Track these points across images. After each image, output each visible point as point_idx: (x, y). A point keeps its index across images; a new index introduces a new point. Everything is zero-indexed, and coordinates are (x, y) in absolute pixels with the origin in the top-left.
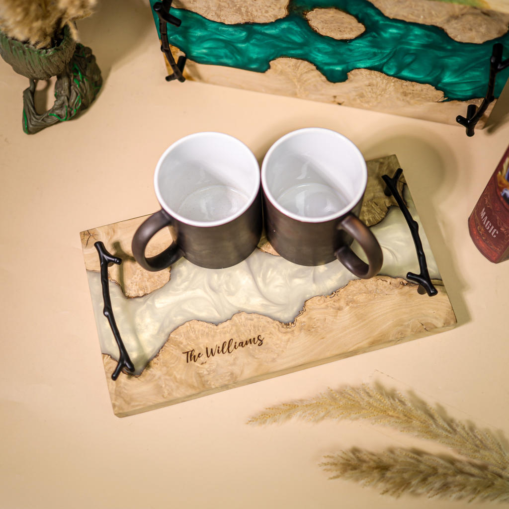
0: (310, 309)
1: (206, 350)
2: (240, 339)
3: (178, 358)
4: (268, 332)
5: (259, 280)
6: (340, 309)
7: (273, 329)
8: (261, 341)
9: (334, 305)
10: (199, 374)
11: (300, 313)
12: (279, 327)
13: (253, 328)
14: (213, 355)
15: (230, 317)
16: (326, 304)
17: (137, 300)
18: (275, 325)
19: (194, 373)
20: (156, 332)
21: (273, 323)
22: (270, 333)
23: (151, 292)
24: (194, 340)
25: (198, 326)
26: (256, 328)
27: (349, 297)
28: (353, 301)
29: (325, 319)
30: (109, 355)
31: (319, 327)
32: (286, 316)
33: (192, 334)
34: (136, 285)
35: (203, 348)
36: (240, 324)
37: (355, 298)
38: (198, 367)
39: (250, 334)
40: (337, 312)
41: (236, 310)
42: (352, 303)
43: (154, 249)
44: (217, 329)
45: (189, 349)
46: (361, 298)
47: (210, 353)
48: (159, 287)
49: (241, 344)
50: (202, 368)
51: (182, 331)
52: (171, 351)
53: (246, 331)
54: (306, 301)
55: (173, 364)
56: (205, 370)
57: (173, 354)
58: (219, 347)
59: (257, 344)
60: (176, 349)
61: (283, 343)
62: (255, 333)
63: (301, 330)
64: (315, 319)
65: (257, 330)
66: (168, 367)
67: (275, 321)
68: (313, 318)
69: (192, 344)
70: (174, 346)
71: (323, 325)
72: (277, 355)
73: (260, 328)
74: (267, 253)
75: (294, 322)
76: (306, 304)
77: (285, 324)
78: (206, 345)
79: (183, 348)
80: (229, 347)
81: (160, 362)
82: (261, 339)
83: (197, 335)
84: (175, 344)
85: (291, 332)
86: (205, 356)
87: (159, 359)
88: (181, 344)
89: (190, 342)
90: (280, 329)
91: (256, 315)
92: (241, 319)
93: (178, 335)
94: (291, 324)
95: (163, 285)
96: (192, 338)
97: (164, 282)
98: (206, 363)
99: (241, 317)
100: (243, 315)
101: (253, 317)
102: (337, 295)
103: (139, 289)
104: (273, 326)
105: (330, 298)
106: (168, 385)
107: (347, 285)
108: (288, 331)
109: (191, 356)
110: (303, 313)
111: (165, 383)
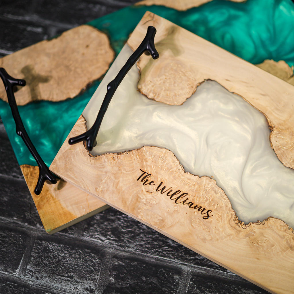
0: (268, 227)
1: (160, 183)
2: (193, 199)
3: (133, 170)
5: (249, 167)
6: (292, 248)
7: (225, 215)
8: (208, 216)
9: (290, 241)
10: (138, 197)
11: (257, 222)
12: (231, 218)
13: (210, 200)
14: (161, 193)
15: (201, 175)
16: (285, 234)
17: (144, 98)
18: (230, 213)
21: (229, 210)
22: (221, 216)
23: (159, 102)
24: (158, 167)
25: (171, 159)
26: (214, 203)
29: (273, 246)
30: (85, 120)
31: (263, 247)
32: (245, 214)
33: (160, 161)
34: (153, 86)
35: (159, 180)
36: (203, 188)
38: (142, 191)
39: (205, 202)
40: (287, 249)
41: (210, 174)
43: (190, 71)
44: (183, 175)
45: (148, 171)
47: (161, 189)
48: (168, 103)
49: (191, 204)
50: (144, 194)
51: (155, 152)
52: (133, 160)
53: (203, 197)
54: (270, 217)
55: (126, 171)
56: (145, 198)
57: (133, 163)
58: (171, 191)
59: (203, 216)
60: (139, 162)
61: (224, 234)
62: (209, 206)
63: (246, 236)
64: (265, 238)
65: (212, 204)
66: (120, 170)
67: (232, 211)
68: (265, 236)
69: (153, 169)
70: (139, 159)
71: (268, 249)
72: (210, 238)
73: (216, 205)
74: (274, 152)
75: (247, 225)
76: (269, 219)
77: (239, 220)
78: (164, 180)
79: (144, 166)
80: (179, 197)
81: (117, 161)
82: (210, 215)
83: (163, 165)
84: (141, 158)
85: (238, 230)
86: (155, 188)
87: (118, 158)
88: (145, 162)
89: (153, 166)
90: (231, 220)
91: (223, 192)
92: (208, 185)
93: (149, 152)
94: (244, 224)
95: (172, 104)
96: (158, 165)
97: (175, 102)
98: (151, 194)
99: (209, 182)
100: (212, 182)
101: (219, 192)
103: (153, 91)
104: (228, 213)
105: (292, 232)
106: (107, 184)
108: (236, 228)
109: (145, 178)
110: (260, 224)
111: (107, 180)
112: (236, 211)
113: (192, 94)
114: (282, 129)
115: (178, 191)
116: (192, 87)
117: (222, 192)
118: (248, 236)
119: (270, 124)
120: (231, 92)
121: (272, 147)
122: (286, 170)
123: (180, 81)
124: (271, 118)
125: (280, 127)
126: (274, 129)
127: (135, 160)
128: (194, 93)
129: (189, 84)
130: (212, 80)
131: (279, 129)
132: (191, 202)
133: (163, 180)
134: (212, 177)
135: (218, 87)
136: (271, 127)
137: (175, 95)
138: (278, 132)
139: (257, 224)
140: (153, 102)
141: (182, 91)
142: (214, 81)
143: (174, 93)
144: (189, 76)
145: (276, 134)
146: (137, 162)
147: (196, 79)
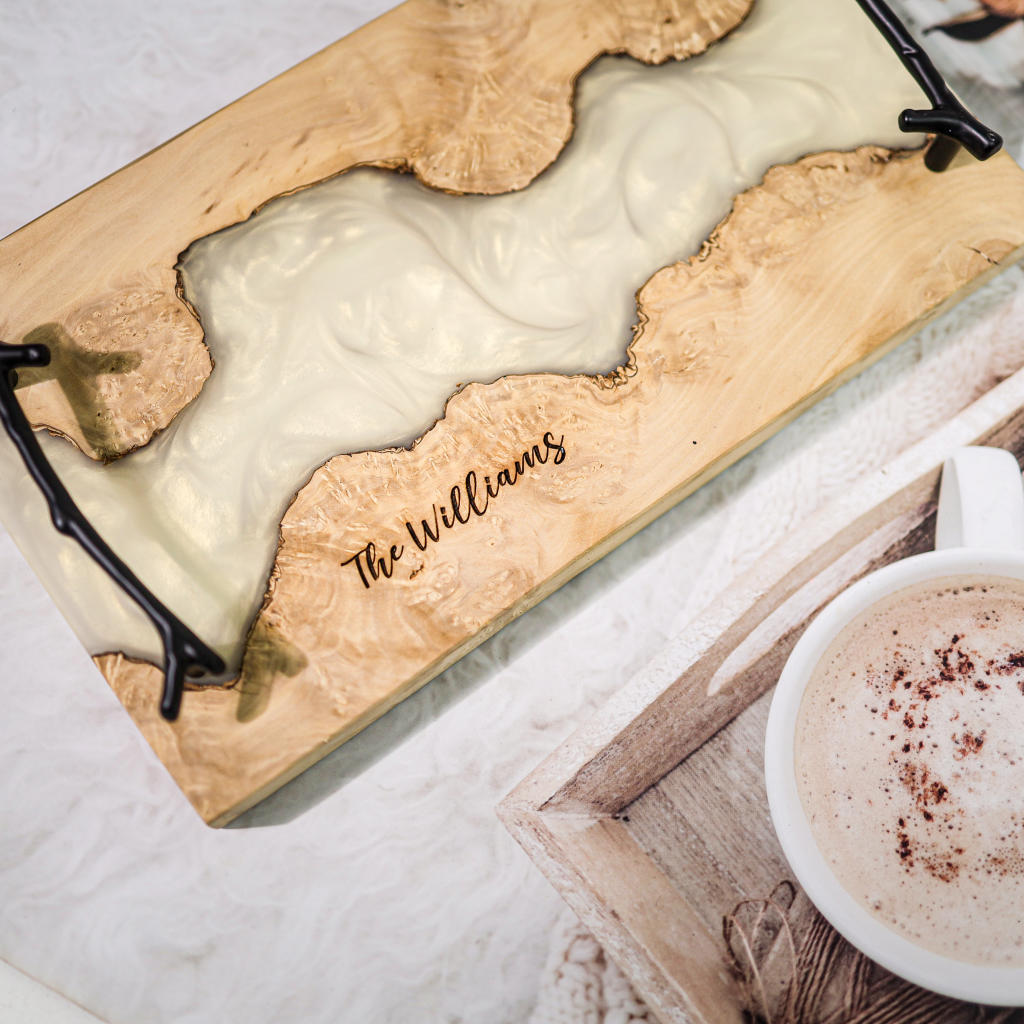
0: (660, 312)
1: (407, 531)
2: (494, 464)
3: (332, 585)
4: (569, 416)
6: (739, 283)
7: (579, 403)
8: (558, 447)
9: (720, 277)
10: (415, 607)
11: (633, 333)
12: (592, 391)
13: (520, 421)
14: (436, 539)
15: (438, 412)
16: (696, 281)
17: (138, 458)
19: (398, 610)
20: (236, 531)
21: (572, 385)
22: (575, 416)
23: (173, 421)
24: (359, 513)
25: (354, 470)
26: (530, 417)
27: (753, 241)
28: (767, 251)
29: (713, 326)
30: (116, 654)
31: (704, 352)
32: (602, 351)
33: (345, 500)
34: (116, 416)
35: (396, 529)
36: (476, 423)
37: (768, 239)
38: (405, 588)
39: (519, 440)
40: (736, 295)
41: (448, 387)
42: (768, 257)
43: (128, 294)
44: (416, 460)
45: (355, 545)
46: (786, 234)
47: (424, 535)
48: (188, 400)
49: (505, 477)
50: (417, 588)
51: (312, 503)
52: (305, 572)
53: (502, 435)
54: (637, 294)
55: (327, 606)
56: (429, 590)
57: (311, 578)
58: (443, 510)
59: (551, 460)
60: (318, 561)
61: (621, 431)
62: (532, 430)
63: (657, 378)
64: (686, 336)
65: (533, 422)
66: (313, 623)
67: (574, 380)
68: (678, 332)
69: (358, 529)
70: (308, 555)
71: (715, 343)
72: (620, 471)
73: (538, 412)
74: (471, 197)
75: (630, 363)
76: (641, 301)
77: (607, 376)
78: (403, 516)
79: (337, 550)
80: (471, 500)
81: (285, 617)
82: (556, 442)
83: (361, 497)
84: (309, 548)
85: (632, 392)
86: (412, 551)
87: (277, 610)
88: (327, 541)
89: (349, 525)
90: (598, 397)
91: (513, 379)
93: (305, 518)
94: (624, 370)
95: (199, 388)
96: (353, 512)
97: (197, 378)
98: (424, 570)
99: (471, 400)
100: (474, 392)
101: (507, 389)
102: (718, 247)
103: (131, 424)
104: (574, 394)
105: (702, 261)
106: (337, 675)
107: (732, 211)
108: (622, 393)
109: (371, 565)
110: (643, 327)
111: (326, 672)
112: (580, 371)
113: (199, 321)
114: (422, 144)
115: (453, 495)
116: (178, 311)
117: (511, 381)
118: (660, 376)
119: (392, 167)
120: (249, 219)
121: (454, 195)
122: (534, 190)
123: (141, 335)
124: (375, 156)
125: (412, 144)
126: (410, 162)
127: (306, 567)
128: (200, 316)
129: (166, 315)
130: (187, 251)
131: (417, 150)
132: (500, 474)
133: (401, 518)
134: (459, 386)
135: (213, 245)
136: (400, 167)
137: (177, 368)
138: (424, 159)
139: (639, 334)
140: (166, 438)
141: (175, 344)
142: (192, 244)
143: (169, 366)
144: (141, 304)
145: (427, 166)
146: (316, 565)
147: (162, 290)
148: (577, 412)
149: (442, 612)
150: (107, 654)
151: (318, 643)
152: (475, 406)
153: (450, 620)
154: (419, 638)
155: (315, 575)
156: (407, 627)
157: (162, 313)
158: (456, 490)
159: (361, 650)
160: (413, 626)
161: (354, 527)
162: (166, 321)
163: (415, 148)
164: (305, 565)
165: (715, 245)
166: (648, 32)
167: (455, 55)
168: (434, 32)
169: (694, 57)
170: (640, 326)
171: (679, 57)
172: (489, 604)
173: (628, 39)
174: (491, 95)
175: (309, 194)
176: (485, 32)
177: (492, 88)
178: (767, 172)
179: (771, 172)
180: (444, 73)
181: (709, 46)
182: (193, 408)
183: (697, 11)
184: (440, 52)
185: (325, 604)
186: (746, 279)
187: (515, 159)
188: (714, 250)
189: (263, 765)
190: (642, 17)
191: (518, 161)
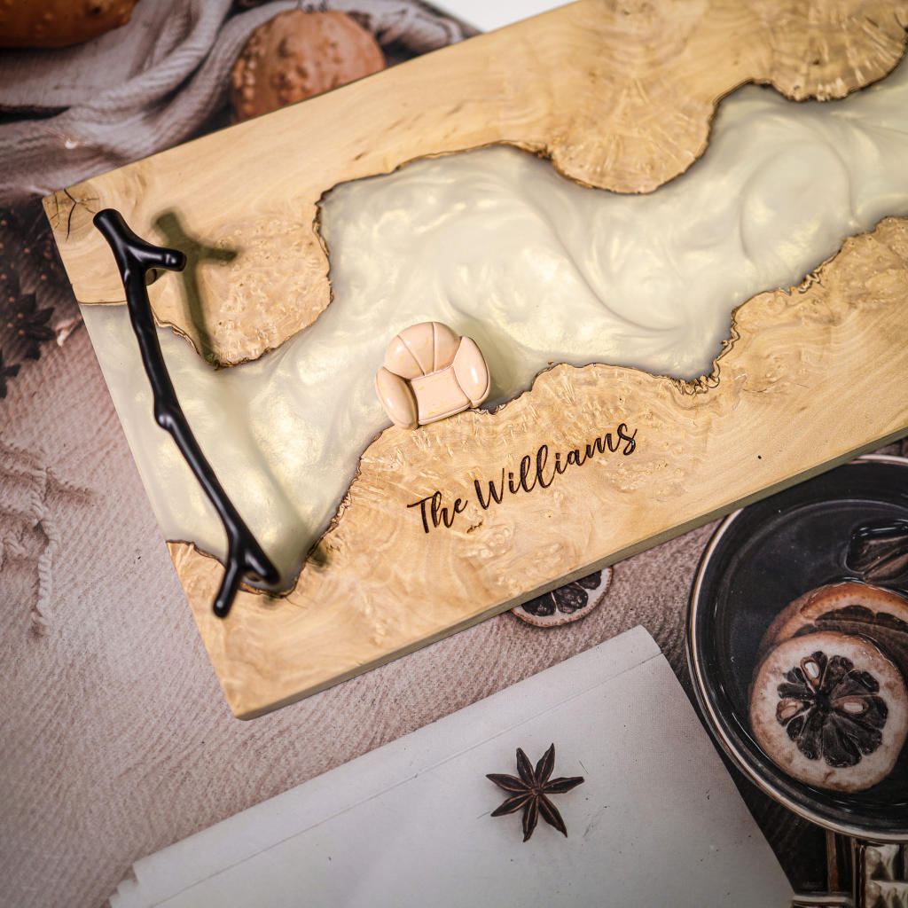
0: (751, 332)
1: (473, 487)
2: (567, 442)
3: (395, 522)
4: (646, 412)
5: (592, 268)
6: (833, 320)
7: (658, 402)
8: (630, 440)
9: (816, 312)
10: (466, 559)
11: (723, 346)
12: (672, 394)
13: (599, 408)
14: (498, 501)
15: (526, 383)
16: (792, 311)
17: (246, 370)
19: (450, 559)
20: (319, 454)
21: (655, 384)
22: (652, 413)
23: (284, 342)
24: (434, 462)
26: (610, 406)
27: (853, 283)
28: (865, 295)
29: (799, 354)
30: (188, 544)
31: (785, 378)
32: (689, 360)
33: (423, 448)
34: (236, 327)
35: (464, 483)
36: (559, 401)
37: (868, 284)
38: (461, 540)
39: (594, 424)
40: (827, 331)
41: (540, 362)
42: (865, 301)
43: (270, 219)
44: (496, 424)
45: (425, 491)
46: (886, 283)
47: (488, 495)
48: (303, 326)
49: (574, 457)
50: (472, 542)
51: (393, 443)
52: (374, 506)
53: (580, 418)
54: (734, 312)
55: (387, 542)
56: (482, 546)
57: (378, 512)
58: (511, 475)
59: (621, 450)
60: (388, 498)
61: (692, 436)
62: (609, 419)
63: (736, 393)
64: (771, 359)
65: (612, 411)
66: (370, 555)
67: (658, 380)
68: (766, 353)
69: (431, 477)
70: (379, 491)
71: (797, 372)
72: (682, 474)
73: (619, 403)
74: (598, 191)
76: (737, 319)
77: (689, 383)
78: (474, 473)
79: (406, 491)
80: (539, 471)
81: (346, 544)
82: (629, 434)
83: (439, 447)
84: (381, 484)
85: (709, 402)
86: (475, 507)
87: (340, 535)
88: (400, 482)
89: (422, 471)
90: (676, 399)
91: (602, 367)
92: (562, 386)
93: (384, 456)
94: (707, 380)
95: (314, 318)
96: (428, 460)
97: (314, 308)
98: (482, 527)
99: (559, 378)
100: (563, 372)
101: (595, 375)
102: (819, 283)
103: (247, 338)
104: (655, 392)
105: (801, 292)
106: (381, 607)
107: (840, 251)
108: (701, 402)
109: (435, 512)
110: (733, 343)
111: (372, 601)
112: (665, 372)
113: (328, 257)
114: (565, 133)
115: (523, 464)
116: (311, 244)
117: (599, 369)
118: (739, 392)
119: (532, 149)
120: (393, 172)
121: (584, 186)
122: (658, 196)
123: (273, 259)
124: (518, 137)
125: (555, 133)
126: (550, 149)
127: (375, 502)
128: (329, 252)
129: (299, 245)
130: (331, 191)
131: (559, 139)
132: (571, 453)
133: (471, 474)
134: (550, 364)
135: (356, 189)
136: (540, 152)
137: (299, 295)
138: (563, 148)
139: (727, 350)
140: (275, 357)
141: (302, 273)
142: (337, 186)
143: (292, 292)
144: (279, 231)
145: (564, 155)
146: (385, 501)
147: (300, 221)
148: (654, 411)
149: (490, 570)
150: (179, 542)
151: (371, 573)
152: (560, 384)
153: (496, 579)
154: (464, 589)
155: (382, 510)
156: (455, 577)
157: (296, 243)
158: (527, 460)
159: (409, 589)
160: (460, 576)
161: (426, 473)
162: (298, 251)
163: (557, 136)
164: (374, 499)
165: (818, 280)
166: (796, 69)
167: (612, 57)
168: (598, 33)
169: (834, 101)
170: (731, 341)
171: (820, 98)
172: (534, 571)
173: (776, 73)
174: (639, 101)
175: (452, 160)
176: (644, 42)
177: (639, 95)
178: (880, 222)
179: (884, 221)
180: (598, 72)
181: (850, 93)
182: (305, 335)
183: (846, 58)
184: (599, 53)
185: (385, 538)
186: (839, 318)
187: (647, 164)
188: (815, 284)
189: (297, 675)
190: (793, 55)
191: (649, 167)
